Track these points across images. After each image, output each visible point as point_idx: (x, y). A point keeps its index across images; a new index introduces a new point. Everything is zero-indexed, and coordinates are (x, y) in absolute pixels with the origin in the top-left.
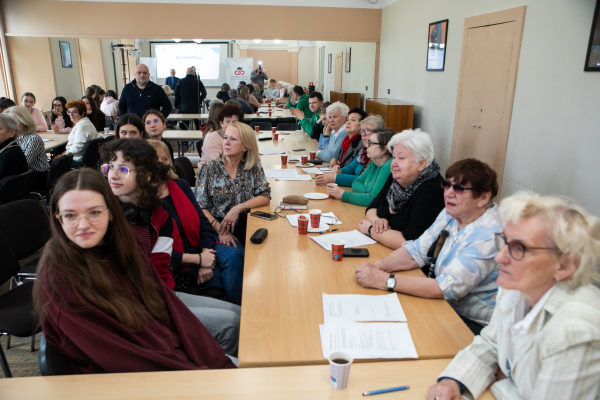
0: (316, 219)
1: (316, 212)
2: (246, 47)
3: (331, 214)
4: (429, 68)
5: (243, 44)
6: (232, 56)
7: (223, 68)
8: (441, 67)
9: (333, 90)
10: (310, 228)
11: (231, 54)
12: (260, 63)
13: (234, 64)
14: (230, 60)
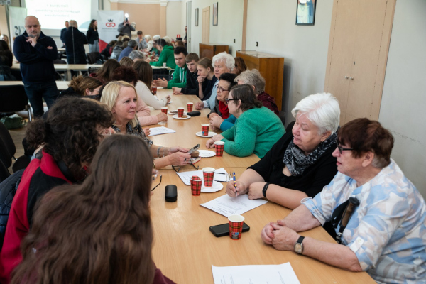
0: (209, 178)
1: (209, 170)
3: (222, 170)
4: (298, 22)
6: (103, 9)
8: (312, 22)
9: (201, 42)
10: (204, 188)
11: (102, 7)
12: (127, 16)
13: (105, 16)
14: (101, 12)
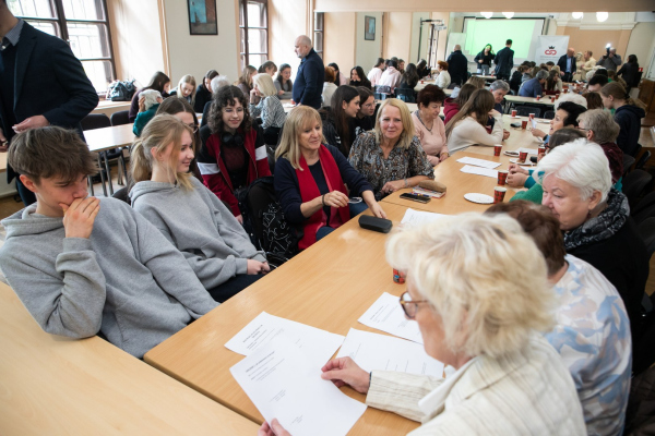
2: (564, 24)
5: (562, 18)
6: (546, 33)
7: (534, 46)
11: (545, 31)
12: (608, 45)
13: (546, 42)
14: (544, 38)
